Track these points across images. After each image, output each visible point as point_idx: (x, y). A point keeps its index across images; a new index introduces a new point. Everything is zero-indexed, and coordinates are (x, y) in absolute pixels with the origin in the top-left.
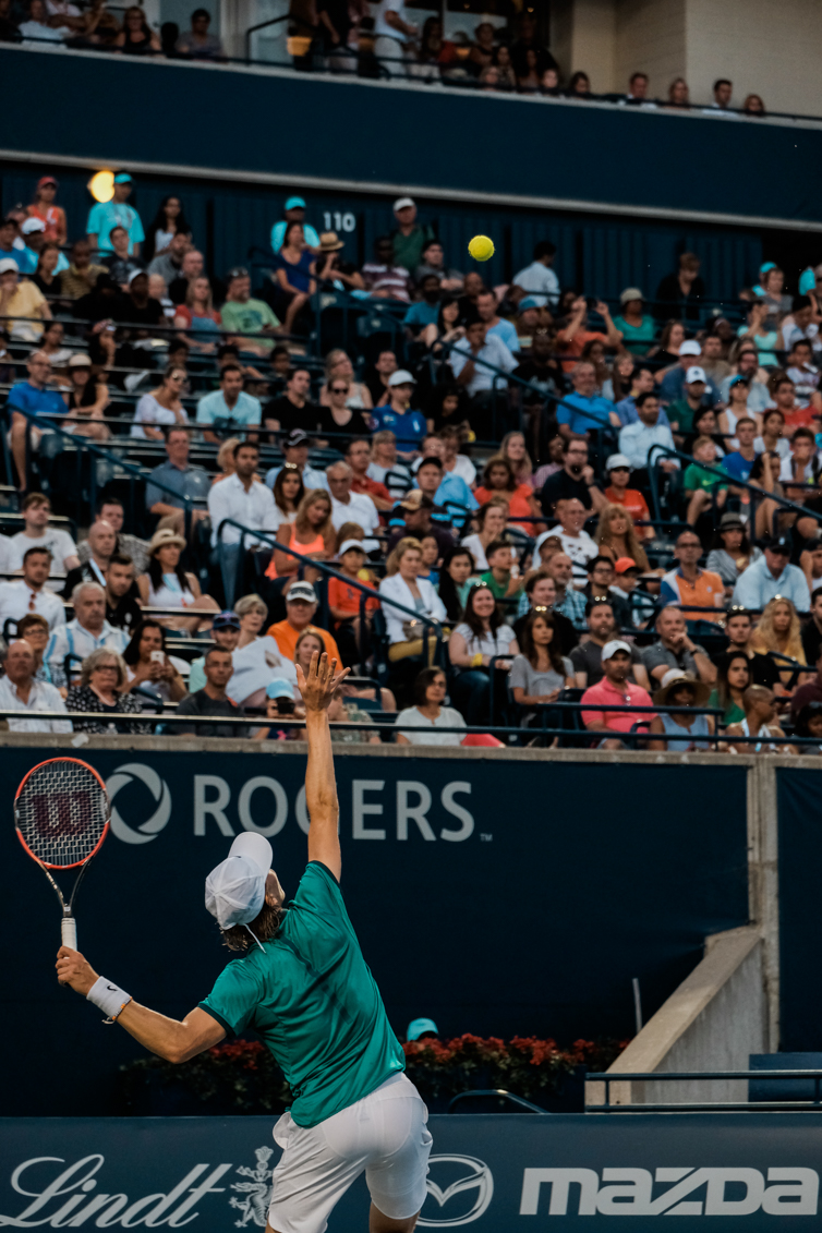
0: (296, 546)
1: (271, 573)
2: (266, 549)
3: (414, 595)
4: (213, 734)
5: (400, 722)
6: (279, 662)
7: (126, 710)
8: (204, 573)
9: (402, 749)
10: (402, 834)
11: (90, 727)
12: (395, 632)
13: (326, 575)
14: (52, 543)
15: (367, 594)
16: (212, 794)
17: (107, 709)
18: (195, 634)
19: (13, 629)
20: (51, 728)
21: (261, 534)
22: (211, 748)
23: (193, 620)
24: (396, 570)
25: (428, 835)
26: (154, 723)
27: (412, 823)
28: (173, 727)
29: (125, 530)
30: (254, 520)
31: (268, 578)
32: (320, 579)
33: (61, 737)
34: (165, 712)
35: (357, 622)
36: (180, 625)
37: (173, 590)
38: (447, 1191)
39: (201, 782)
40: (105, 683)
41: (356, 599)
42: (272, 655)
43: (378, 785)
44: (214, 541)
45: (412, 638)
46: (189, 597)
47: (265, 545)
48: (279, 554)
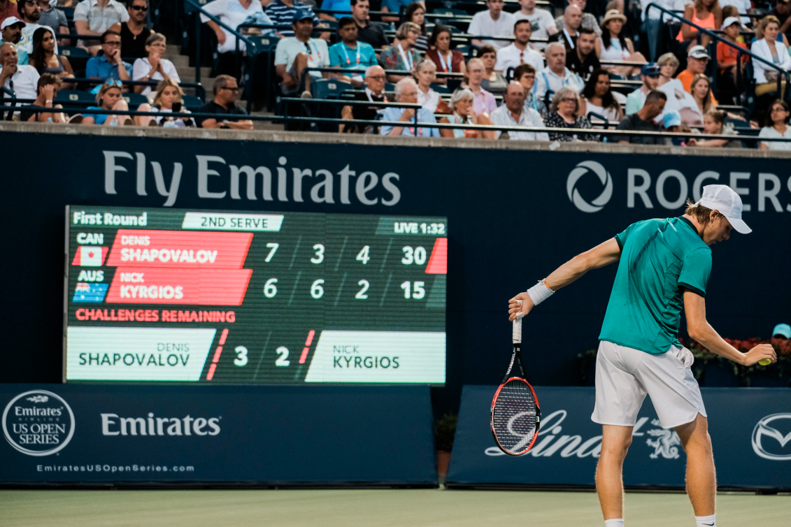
0: (696, 21)
1: (680, 38)
2: (677, 22)
3: (772, 53)
4: (641, 142)
5: (762, 135)
6: (683, 96)
7: (582, 126)
8: (636, 38)
9: (762, 153)
10: (762, 207)
11: (560, 138)
12: (759, 76)
13: (715, 39)
14: (538, 19)
15: (742, 52)
16: (639, 181)
17: (570, 126)
18: (630, 77)
19: (512, 74)
20: (535, 138)
21: (673, 13)
22: (639, 151)
23: (629, 68)
24: (762, 36)
25: (779, 208)
26: (603, 135)
27: (768, 201)
28: (615, 138)
29: (586, 10)
30: (668, 4)
31: (678, 41)
32: (711, 42)
33: (542, 144)
34: (610, 127)
35: (735, 69)
36: (621, 71)
37: (616, 48)
38: (787, 437)
39: (632, 173)
40: (568, 110)
41: (735, 55)
42: (679, 92)
43: (746, 176)
44: (643, 17)
45: (770, 81)
46: (626, 53)
47: (676, 20)
48: (685, 26)
